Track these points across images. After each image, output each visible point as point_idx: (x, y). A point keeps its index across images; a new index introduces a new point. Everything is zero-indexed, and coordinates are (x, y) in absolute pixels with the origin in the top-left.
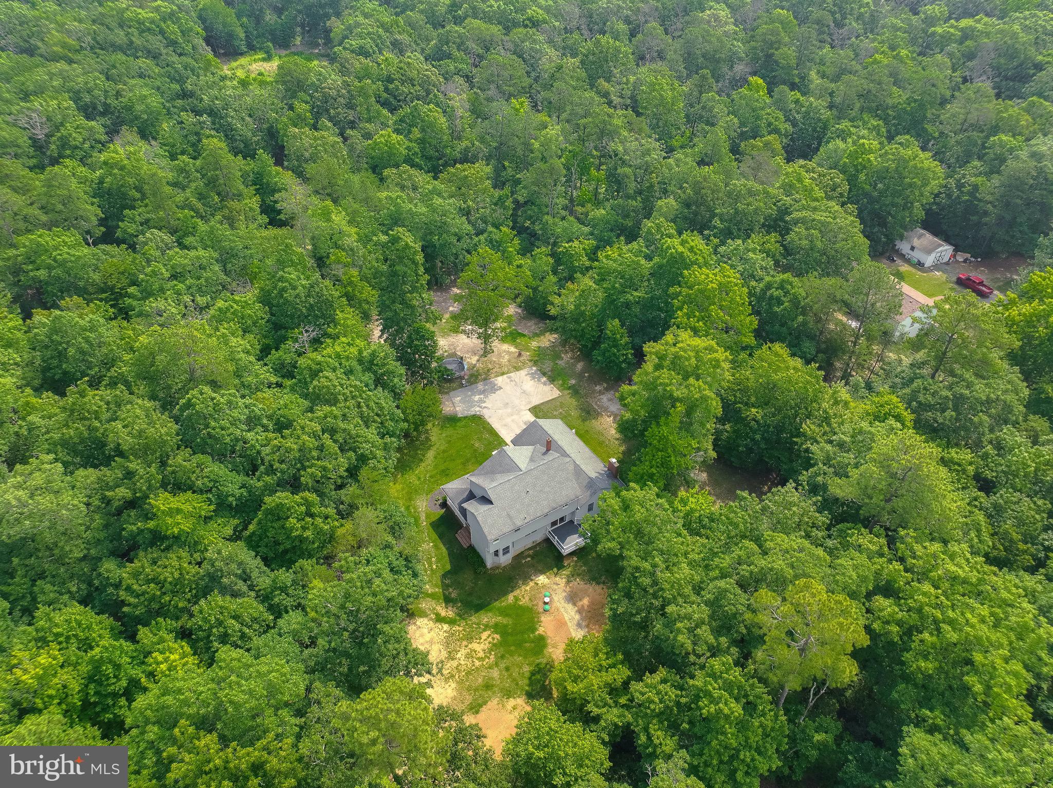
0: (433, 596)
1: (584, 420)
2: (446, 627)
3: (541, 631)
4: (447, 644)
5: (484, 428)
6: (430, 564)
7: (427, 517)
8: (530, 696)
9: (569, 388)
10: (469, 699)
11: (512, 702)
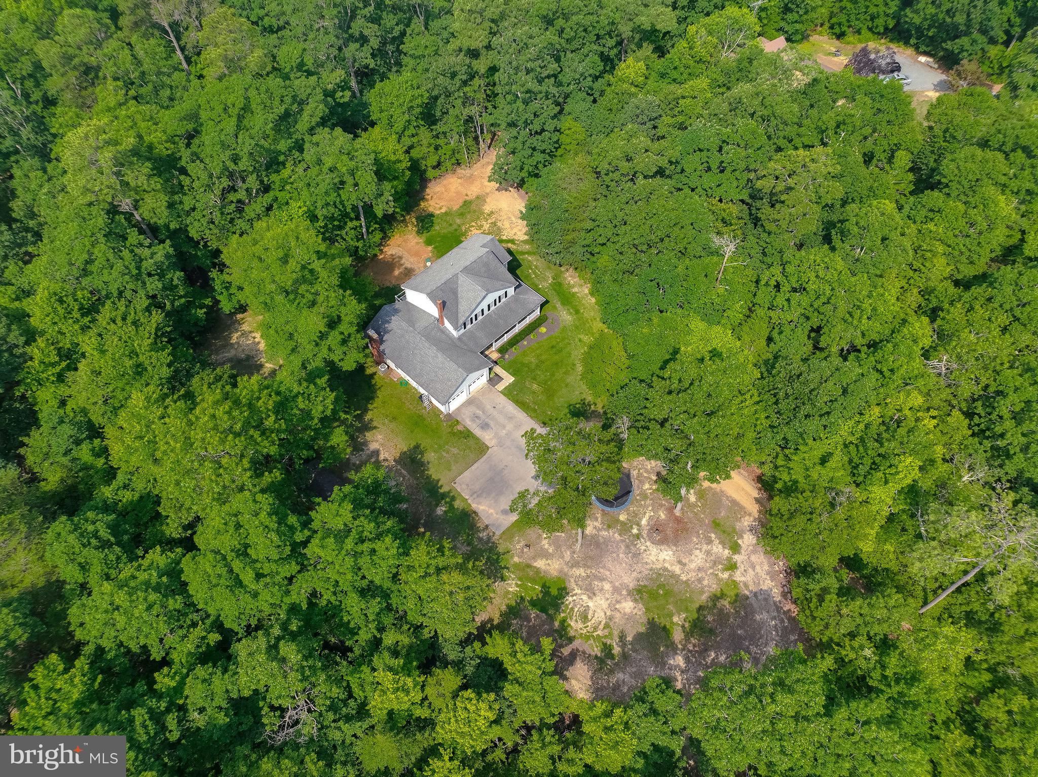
0: (523, 253)
1: (417, 447)
2: (504, 238)
3: (430, 248)
4: (499, 229)
5: (535, 410)
6: (535, 273)
7: (555, 308)
8: (431, 215)
9: (444, 496)
10: (473, 207)
11: (443, 211)
